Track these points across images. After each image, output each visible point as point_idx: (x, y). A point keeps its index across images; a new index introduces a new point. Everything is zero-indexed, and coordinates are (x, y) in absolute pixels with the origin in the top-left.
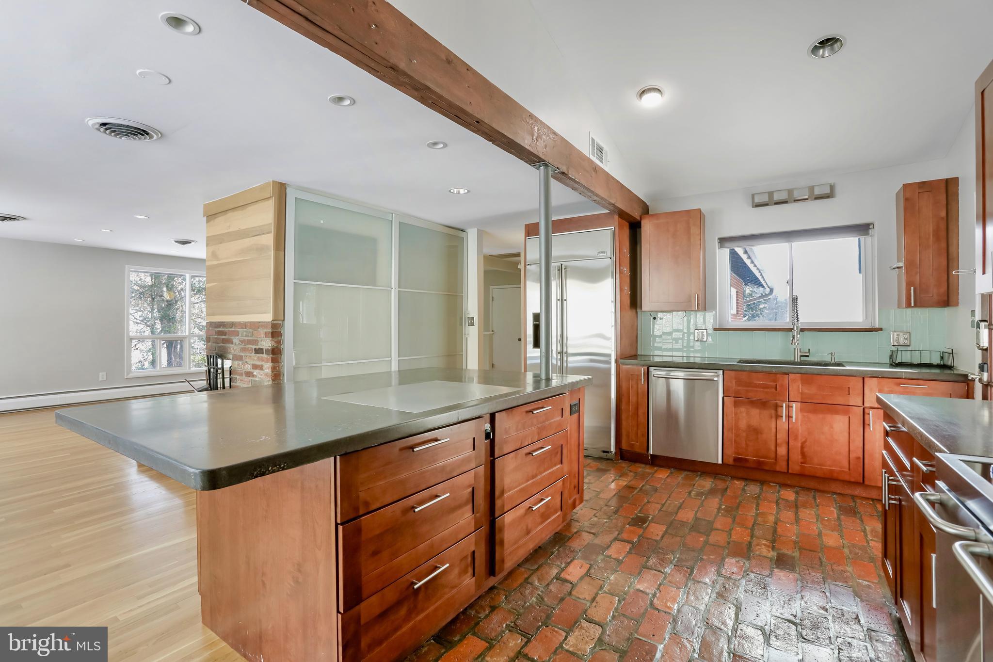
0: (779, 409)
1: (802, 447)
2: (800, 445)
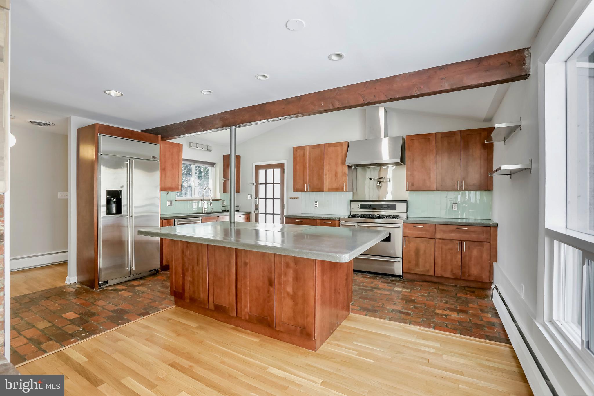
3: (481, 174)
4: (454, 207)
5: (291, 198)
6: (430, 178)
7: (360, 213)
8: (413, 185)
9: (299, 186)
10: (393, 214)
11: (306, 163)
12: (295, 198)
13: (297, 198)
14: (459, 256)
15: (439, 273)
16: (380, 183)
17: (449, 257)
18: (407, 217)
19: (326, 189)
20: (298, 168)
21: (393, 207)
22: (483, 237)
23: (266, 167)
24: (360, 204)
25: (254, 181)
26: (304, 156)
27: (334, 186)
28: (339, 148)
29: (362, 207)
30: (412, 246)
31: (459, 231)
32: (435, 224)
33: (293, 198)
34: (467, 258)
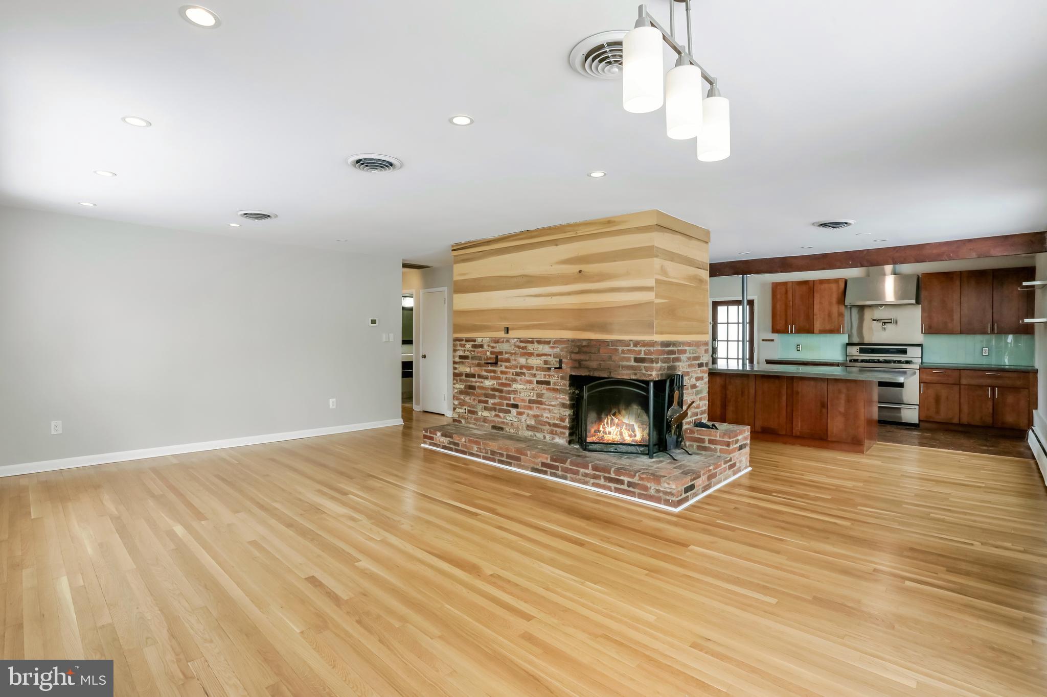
3: (1019, 317)
4: (984, 352)
5: (763, 340)
7: (860, 358)
8: (930, 327)
9: (780, 326)
10: (903, 360)
11: (790, 301)
12: (769, 340)
13: (772, 340)
14: (990, 403)
15: (965, 420)
16: (885, 324)
17: (977, 404)
18: (922, 363)
19: (816, 330)
20: (778, 306)
21: (904, 352)
22: (1020, 383)
23: (727, 303)
24: (860, 348)
25: (710, 320)
26: (786, 292)
27: (828, 327)
28: (834, 286)
29: (862, 351)
30: (931, 392)
31: (989, 377)
32: (960, 370)
33: (766, 340)
34: (1001, 405)
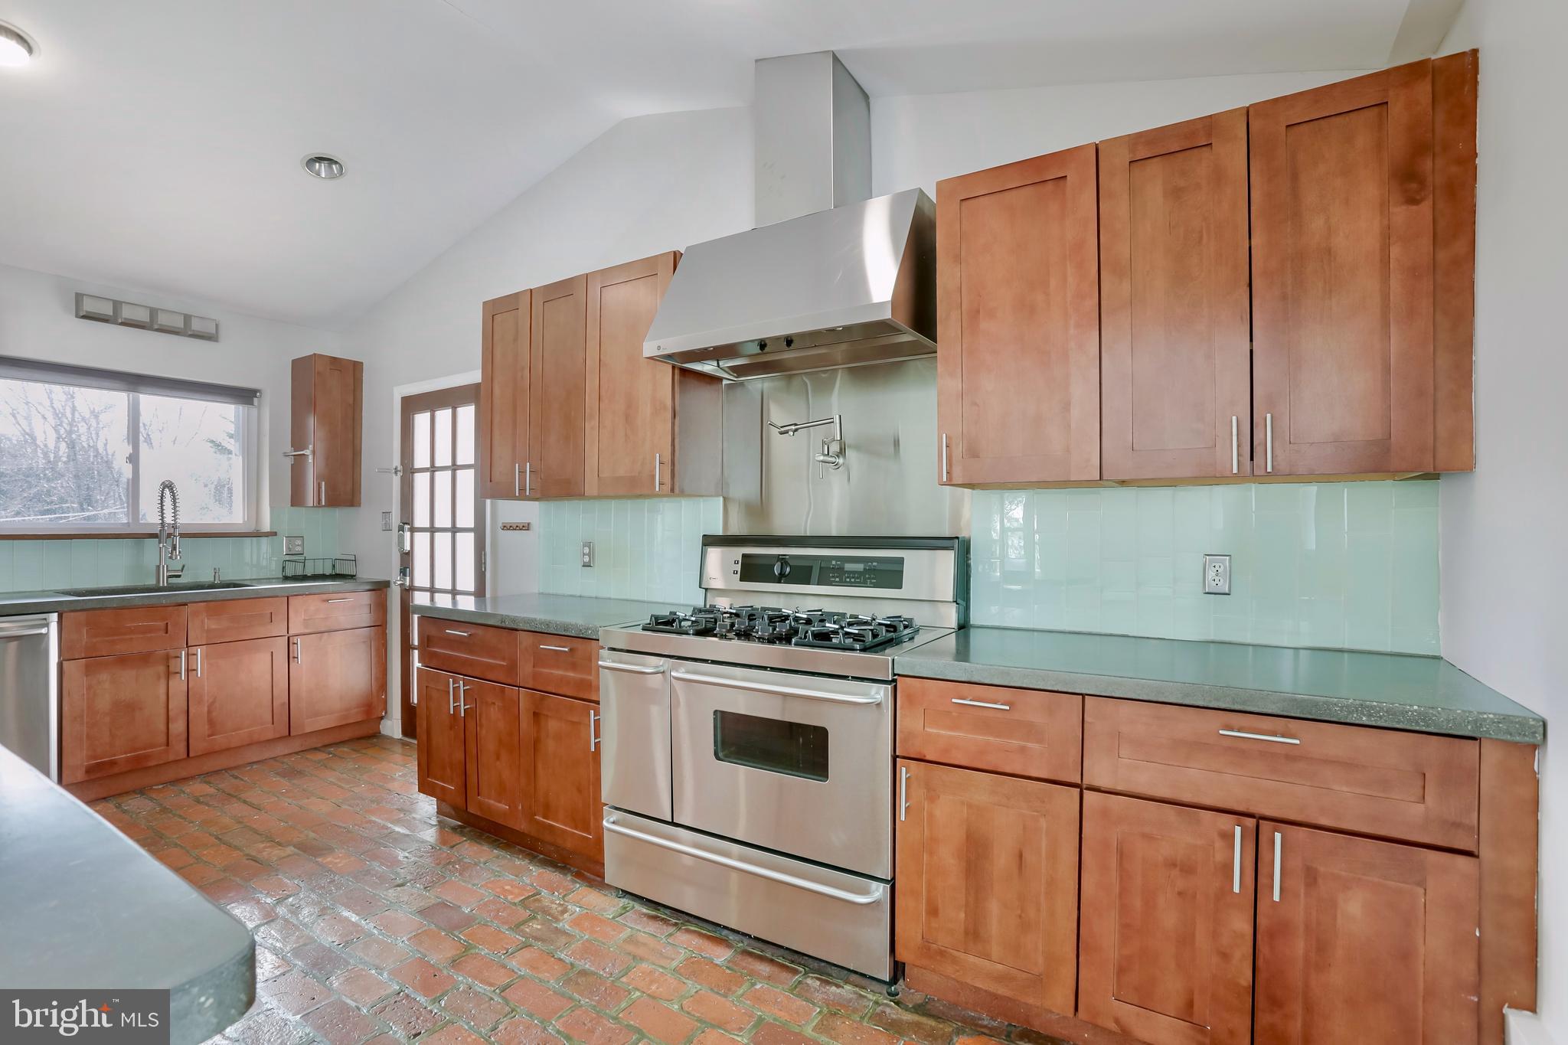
0: (172, 663)
1: (209, 712)
2: (206, 709)
3: (1387, 369)
5: (505, 527)
6: (1066, 407)
7: (741, 601)
8: (970, 453)
9: (501, 472)
11: (523, 369)
12: (517, 527)
13: (526, 525)
14: (1241, 924)
17: (1169, 918)
19: (591, 481)
20: (497, 391)
21: (890, 576)
22: (1421, 807)
23: (433, 401)
24: (744, 556)
25: (397, 462)
26: (516, 338)
27: (623, 470)
29: (751, 570)
30: (948, 815)
31: (1239, 752)
32: (1083, 695)
33: (511, 528)
34: (1299, 947)
